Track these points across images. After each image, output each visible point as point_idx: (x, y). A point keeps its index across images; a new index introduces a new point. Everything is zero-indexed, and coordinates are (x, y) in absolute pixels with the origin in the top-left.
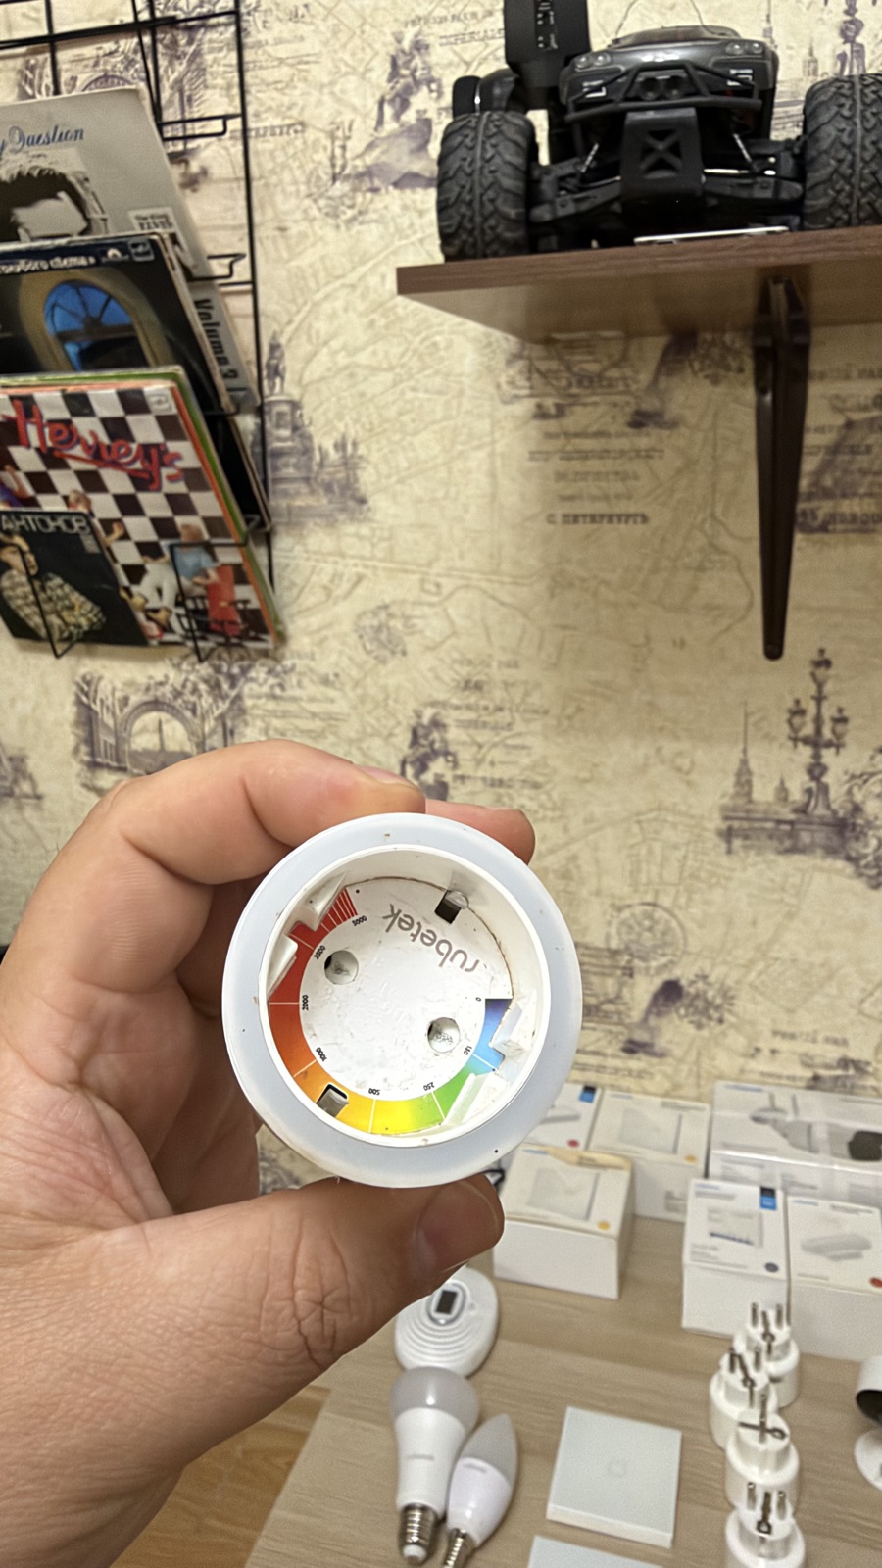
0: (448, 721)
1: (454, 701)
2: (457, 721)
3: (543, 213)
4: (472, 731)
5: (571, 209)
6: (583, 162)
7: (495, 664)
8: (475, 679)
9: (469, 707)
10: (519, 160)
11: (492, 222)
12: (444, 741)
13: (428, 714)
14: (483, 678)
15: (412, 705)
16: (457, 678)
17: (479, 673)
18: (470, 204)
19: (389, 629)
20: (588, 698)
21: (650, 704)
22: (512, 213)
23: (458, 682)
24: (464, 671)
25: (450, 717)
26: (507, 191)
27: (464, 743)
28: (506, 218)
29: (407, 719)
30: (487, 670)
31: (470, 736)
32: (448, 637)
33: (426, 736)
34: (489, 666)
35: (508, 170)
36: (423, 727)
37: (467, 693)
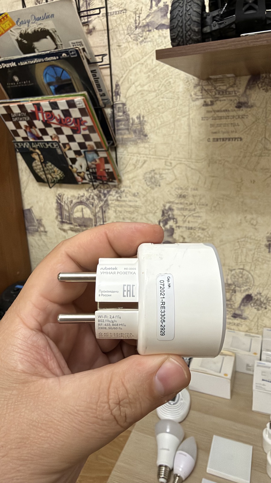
0: (174, 208)
1: (177, 201)
2: (177, 208)
3: (207, 30)
4: (182, 211)
5: (217, 27)
6: (222, 10)
7: (190, 189)
8: (183, 194)
9: (181, 203)
10: (199, 10)
11: (189, 33)
12: (173, 215)
13: (168, 206)
14: (186, 194)
15: (162, 203)
16: (177, 194)
17: (184, 192)
18: (181, 27)
19: (154, 178)
20: (221, 200)
21: (242, 202)
22: (196, 29)
23: (177, 195)
24: (180, 191)
25: (175, 207)
26: (195, 21)
27: (179, 215)
28: (195, 31)
29: (160, 207)
30: (187, 191)
31: (181, 213)
32: (174, 181)
33: (167, 213)
34: (188, 190)
35: (195, 13)
36: (166, 210)
37: (180, 199)
